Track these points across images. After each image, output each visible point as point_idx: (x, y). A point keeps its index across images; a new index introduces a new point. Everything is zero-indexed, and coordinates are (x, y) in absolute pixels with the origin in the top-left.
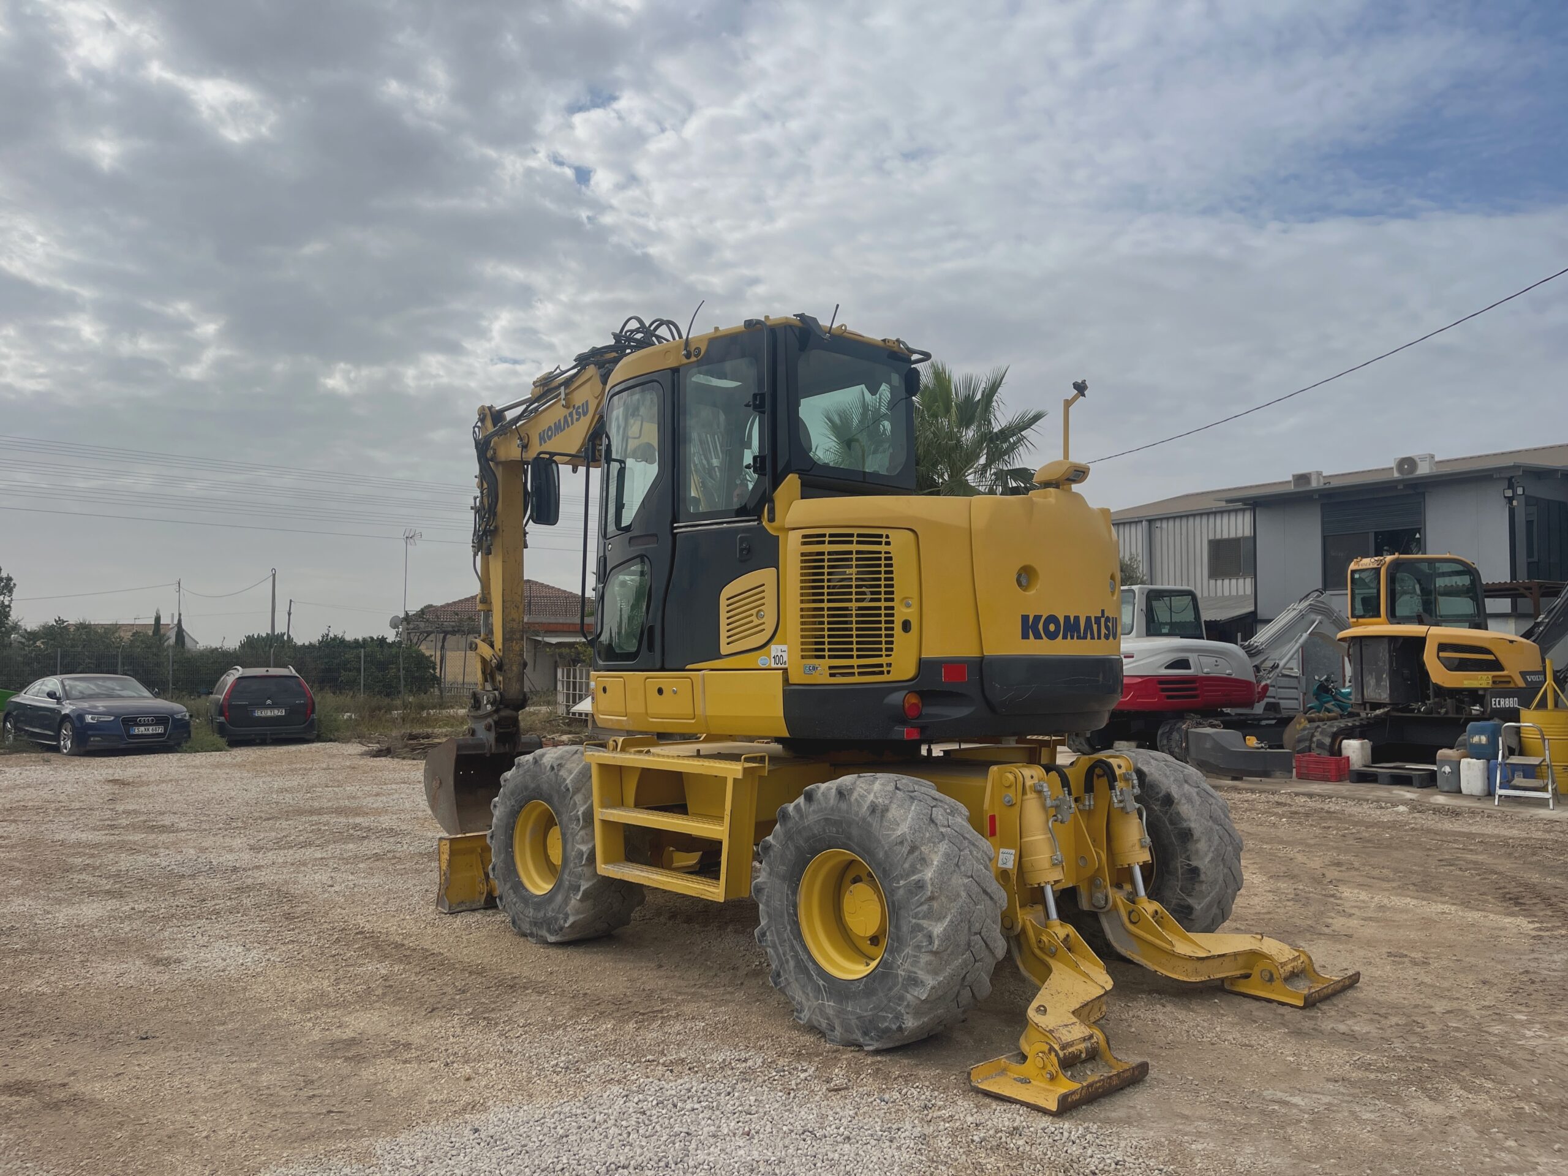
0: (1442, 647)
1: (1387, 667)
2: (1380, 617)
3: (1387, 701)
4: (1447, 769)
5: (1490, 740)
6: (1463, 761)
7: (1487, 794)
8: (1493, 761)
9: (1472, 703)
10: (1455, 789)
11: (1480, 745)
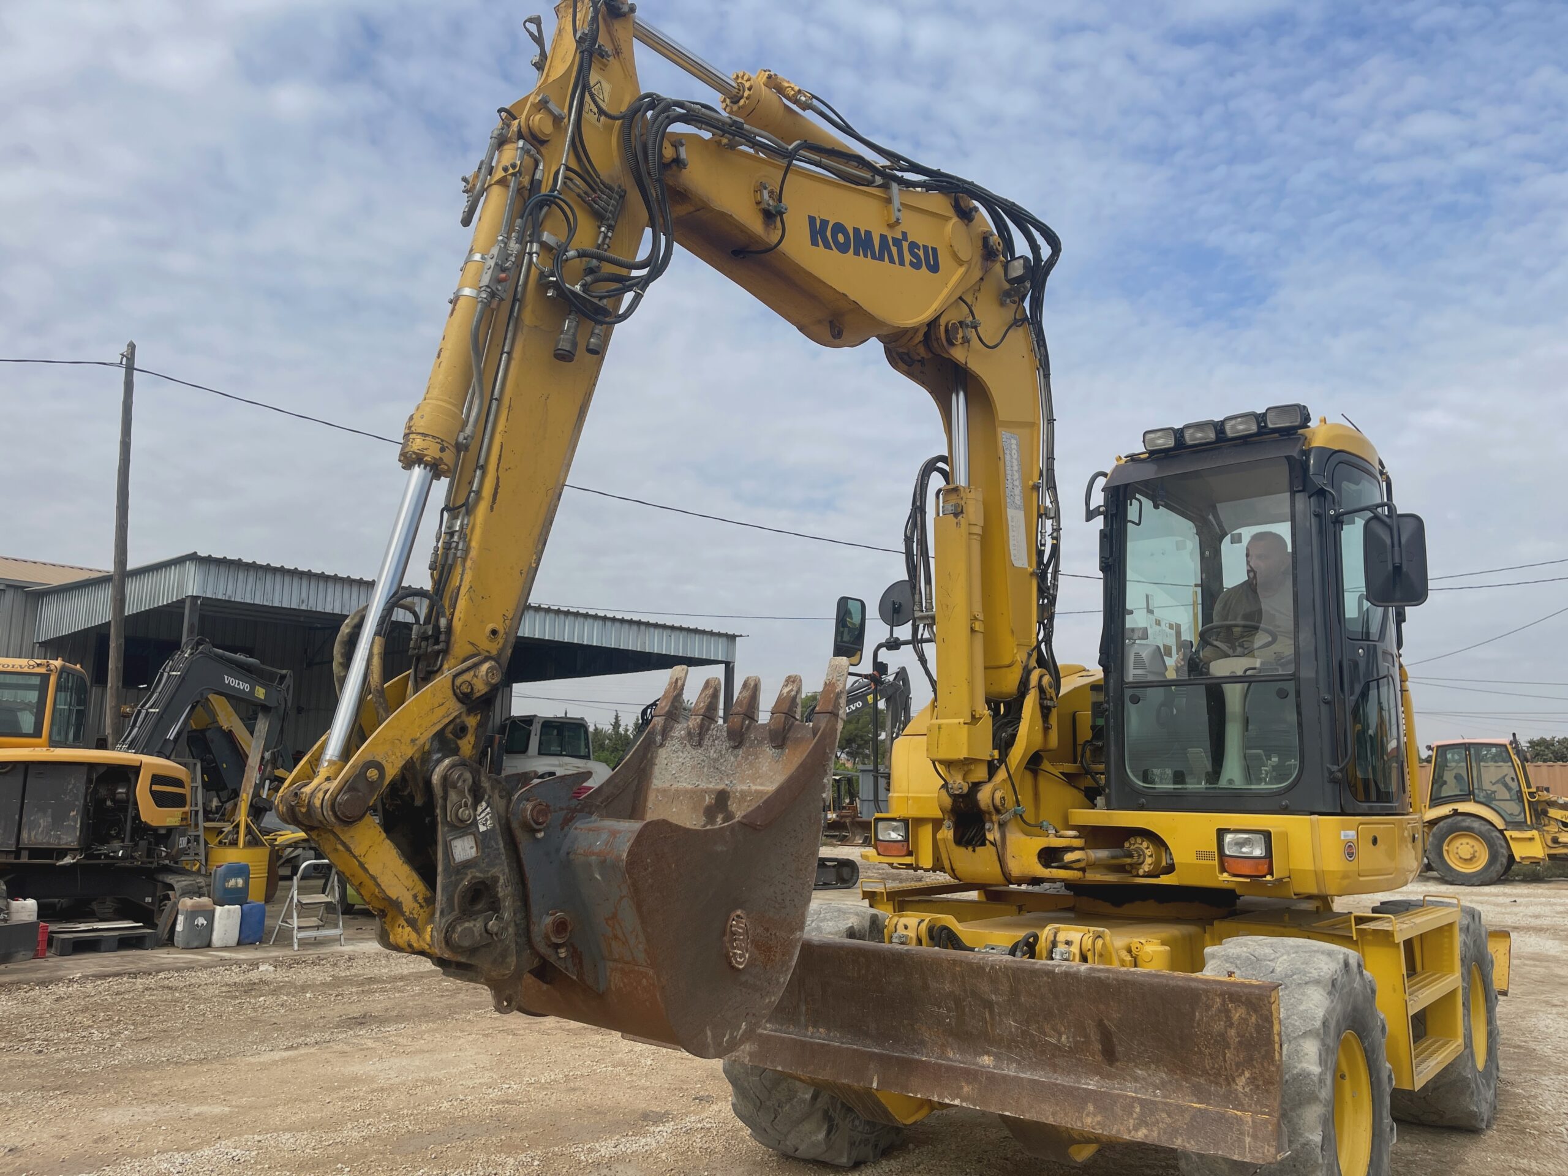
0: (157, 779)
1: (80, 802)
2: (40, 736)
3: (75, 845)
4: (201, 921)
5: (246, 883)
6: (218, 909)
7: (240, 943)
8: (245, 906)
9: (158, 844)
10: (205, 943)
11: (236, 890)
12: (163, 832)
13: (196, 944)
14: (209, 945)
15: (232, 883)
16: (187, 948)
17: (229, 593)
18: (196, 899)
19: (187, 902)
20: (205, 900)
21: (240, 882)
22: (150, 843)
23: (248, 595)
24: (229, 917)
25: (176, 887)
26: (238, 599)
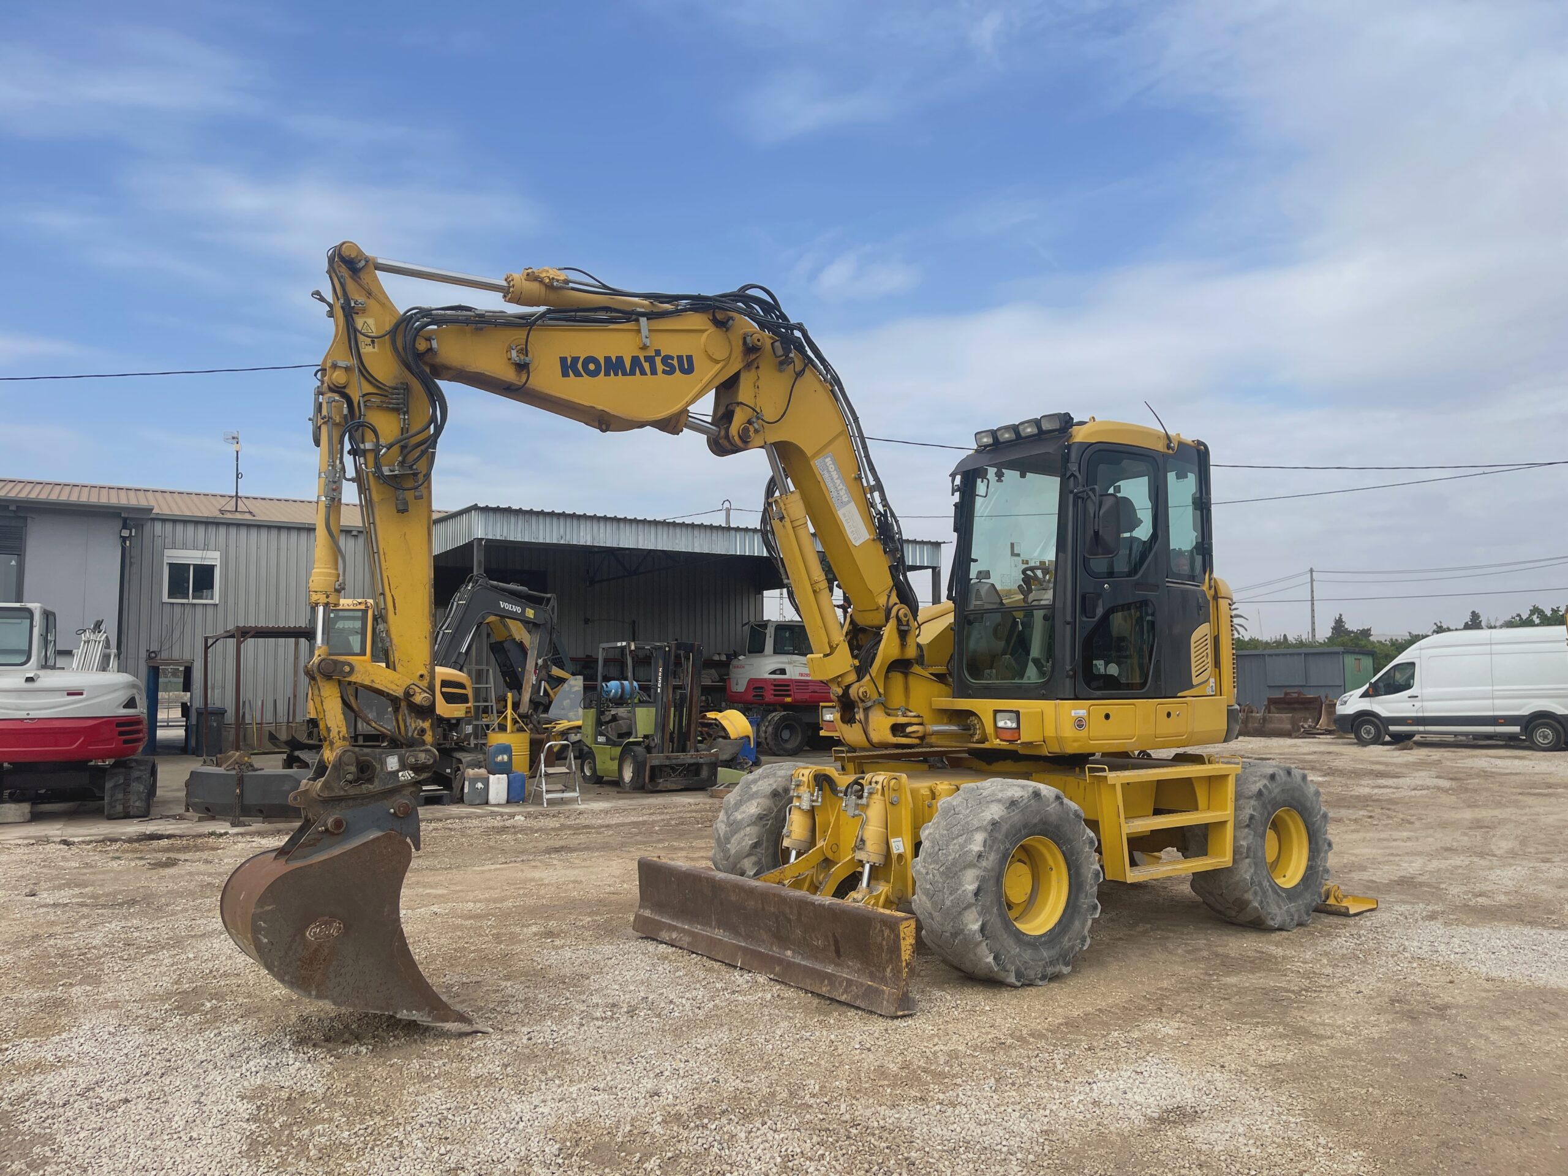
0: (444, 683)
2: (365, 655)
4: (480, 785)
5: (510, 758)
6: (491, 777)
7: (508, 802)
8: (511, 775)
9: (451, 730)
10: (484, 801)
11: (502, 763)
12: (454, 721)
13: (477, 802)
14: (487, 803)
15: (500, 758)
16: (471, 805)
17: (505, 534)
18: (476, 770)
19: (470, 772)
20: (483, 771)
21: (506, 757)
22: (445, 730)
23: (519, 535)
24: (499, 783)
25: (463, 761)
26: (512, 539)
